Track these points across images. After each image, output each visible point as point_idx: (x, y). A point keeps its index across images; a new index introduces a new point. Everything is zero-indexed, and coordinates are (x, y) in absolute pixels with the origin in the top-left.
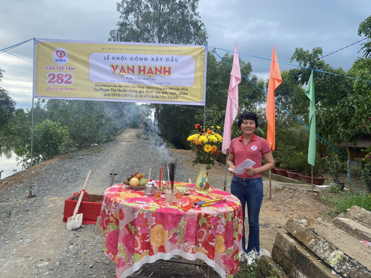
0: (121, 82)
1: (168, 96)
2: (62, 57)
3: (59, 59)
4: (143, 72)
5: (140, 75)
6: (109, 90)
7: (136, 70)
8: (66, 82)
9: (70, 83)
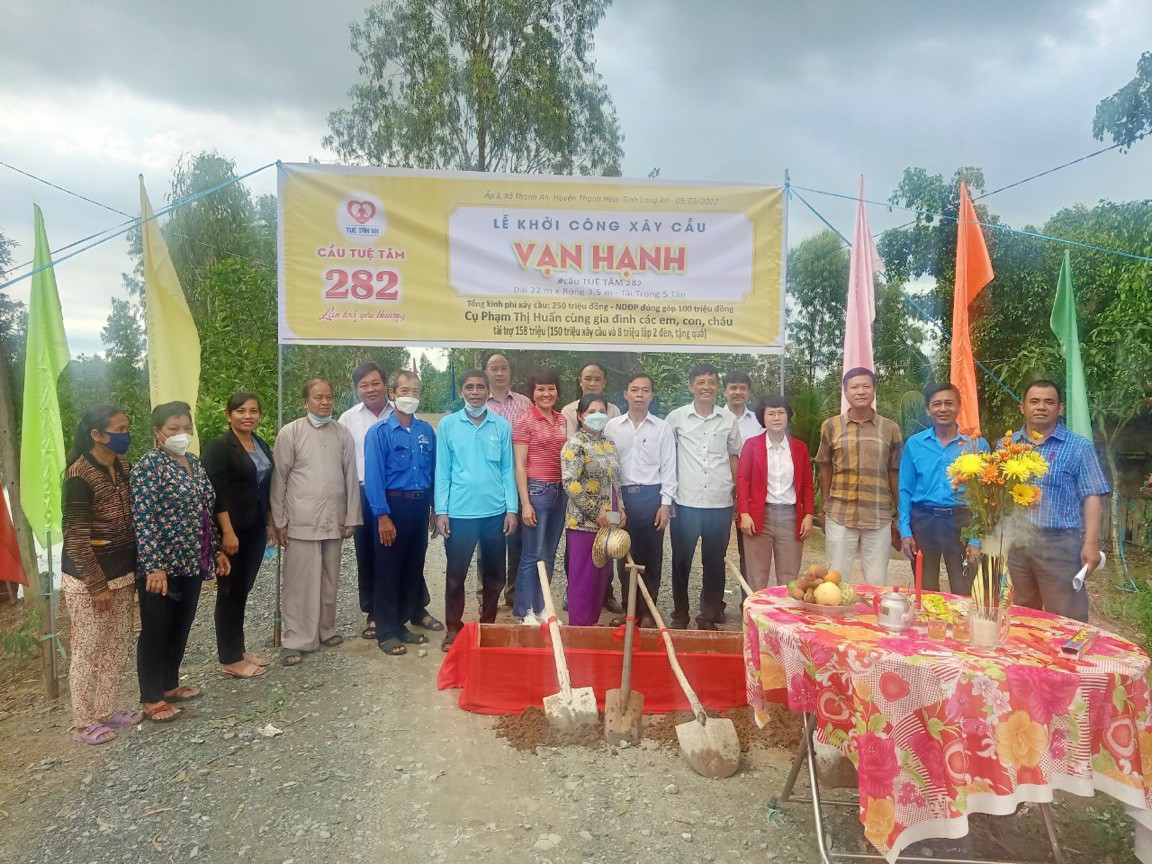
0: (542, 291)
1: (678, 328)
2: (368, 219)
3: (358, 226)
4: (605, 263)
5: (595, 270)
6: (507, 317)
7: (587, 257)
8: (381, 295)
9: (394, 296)
